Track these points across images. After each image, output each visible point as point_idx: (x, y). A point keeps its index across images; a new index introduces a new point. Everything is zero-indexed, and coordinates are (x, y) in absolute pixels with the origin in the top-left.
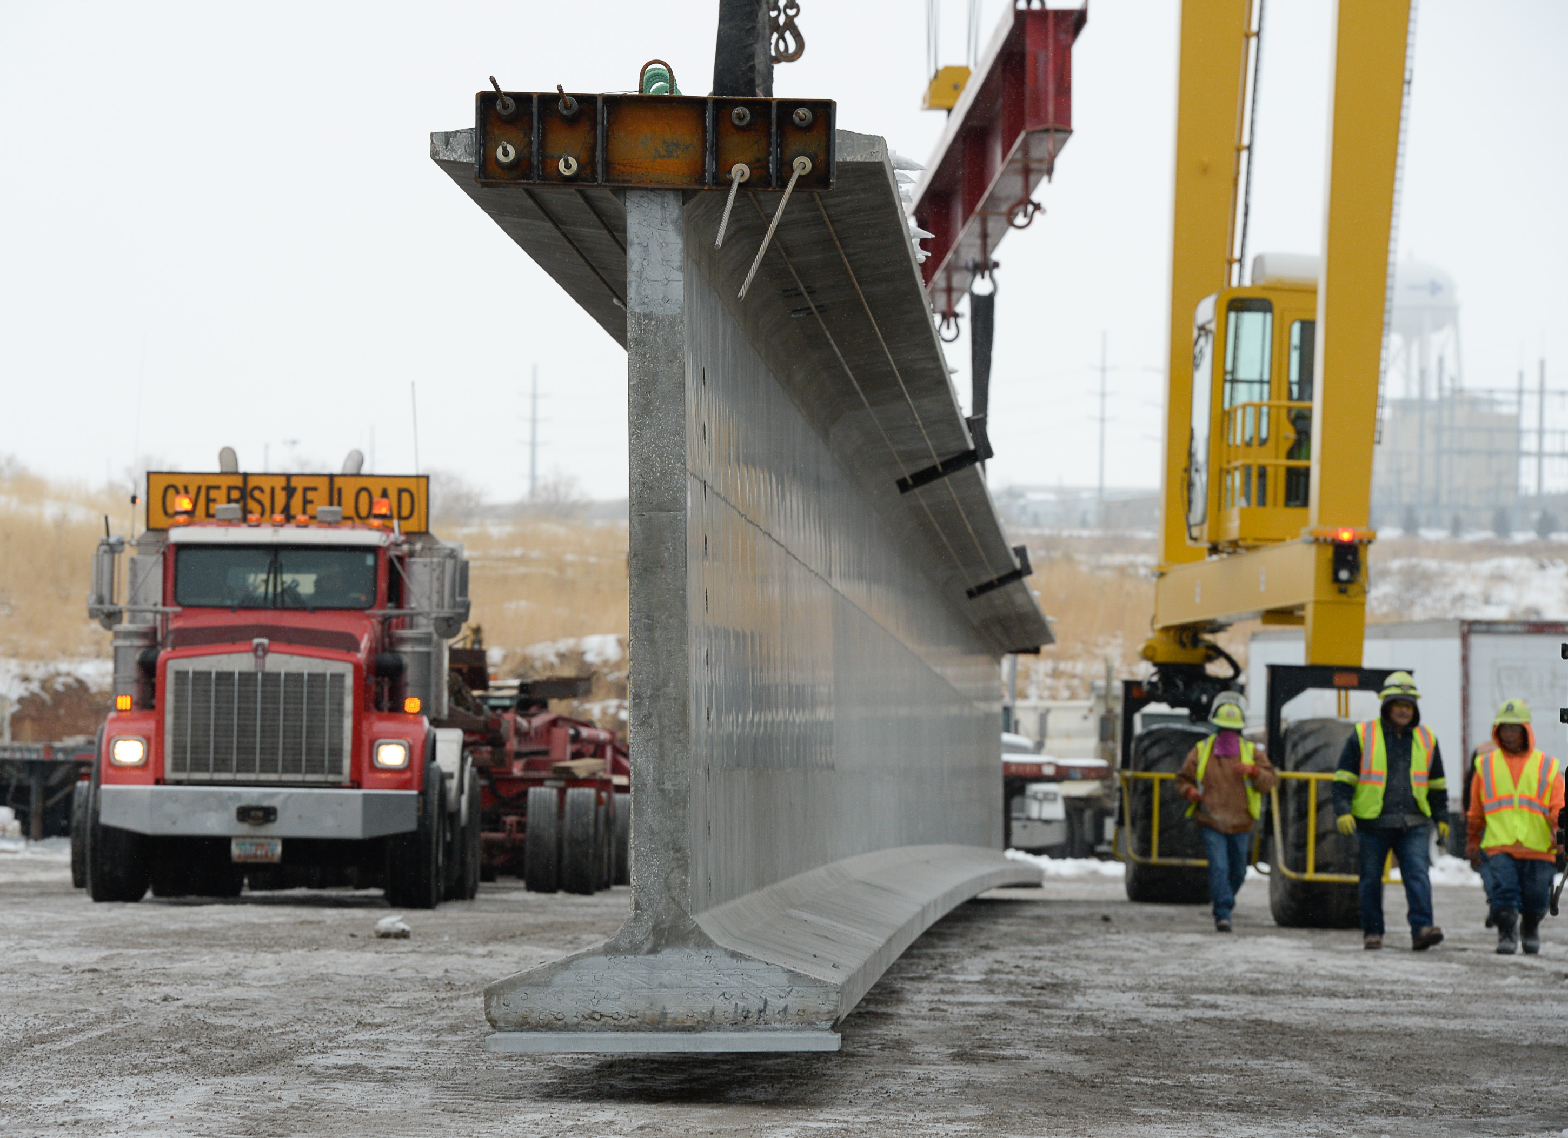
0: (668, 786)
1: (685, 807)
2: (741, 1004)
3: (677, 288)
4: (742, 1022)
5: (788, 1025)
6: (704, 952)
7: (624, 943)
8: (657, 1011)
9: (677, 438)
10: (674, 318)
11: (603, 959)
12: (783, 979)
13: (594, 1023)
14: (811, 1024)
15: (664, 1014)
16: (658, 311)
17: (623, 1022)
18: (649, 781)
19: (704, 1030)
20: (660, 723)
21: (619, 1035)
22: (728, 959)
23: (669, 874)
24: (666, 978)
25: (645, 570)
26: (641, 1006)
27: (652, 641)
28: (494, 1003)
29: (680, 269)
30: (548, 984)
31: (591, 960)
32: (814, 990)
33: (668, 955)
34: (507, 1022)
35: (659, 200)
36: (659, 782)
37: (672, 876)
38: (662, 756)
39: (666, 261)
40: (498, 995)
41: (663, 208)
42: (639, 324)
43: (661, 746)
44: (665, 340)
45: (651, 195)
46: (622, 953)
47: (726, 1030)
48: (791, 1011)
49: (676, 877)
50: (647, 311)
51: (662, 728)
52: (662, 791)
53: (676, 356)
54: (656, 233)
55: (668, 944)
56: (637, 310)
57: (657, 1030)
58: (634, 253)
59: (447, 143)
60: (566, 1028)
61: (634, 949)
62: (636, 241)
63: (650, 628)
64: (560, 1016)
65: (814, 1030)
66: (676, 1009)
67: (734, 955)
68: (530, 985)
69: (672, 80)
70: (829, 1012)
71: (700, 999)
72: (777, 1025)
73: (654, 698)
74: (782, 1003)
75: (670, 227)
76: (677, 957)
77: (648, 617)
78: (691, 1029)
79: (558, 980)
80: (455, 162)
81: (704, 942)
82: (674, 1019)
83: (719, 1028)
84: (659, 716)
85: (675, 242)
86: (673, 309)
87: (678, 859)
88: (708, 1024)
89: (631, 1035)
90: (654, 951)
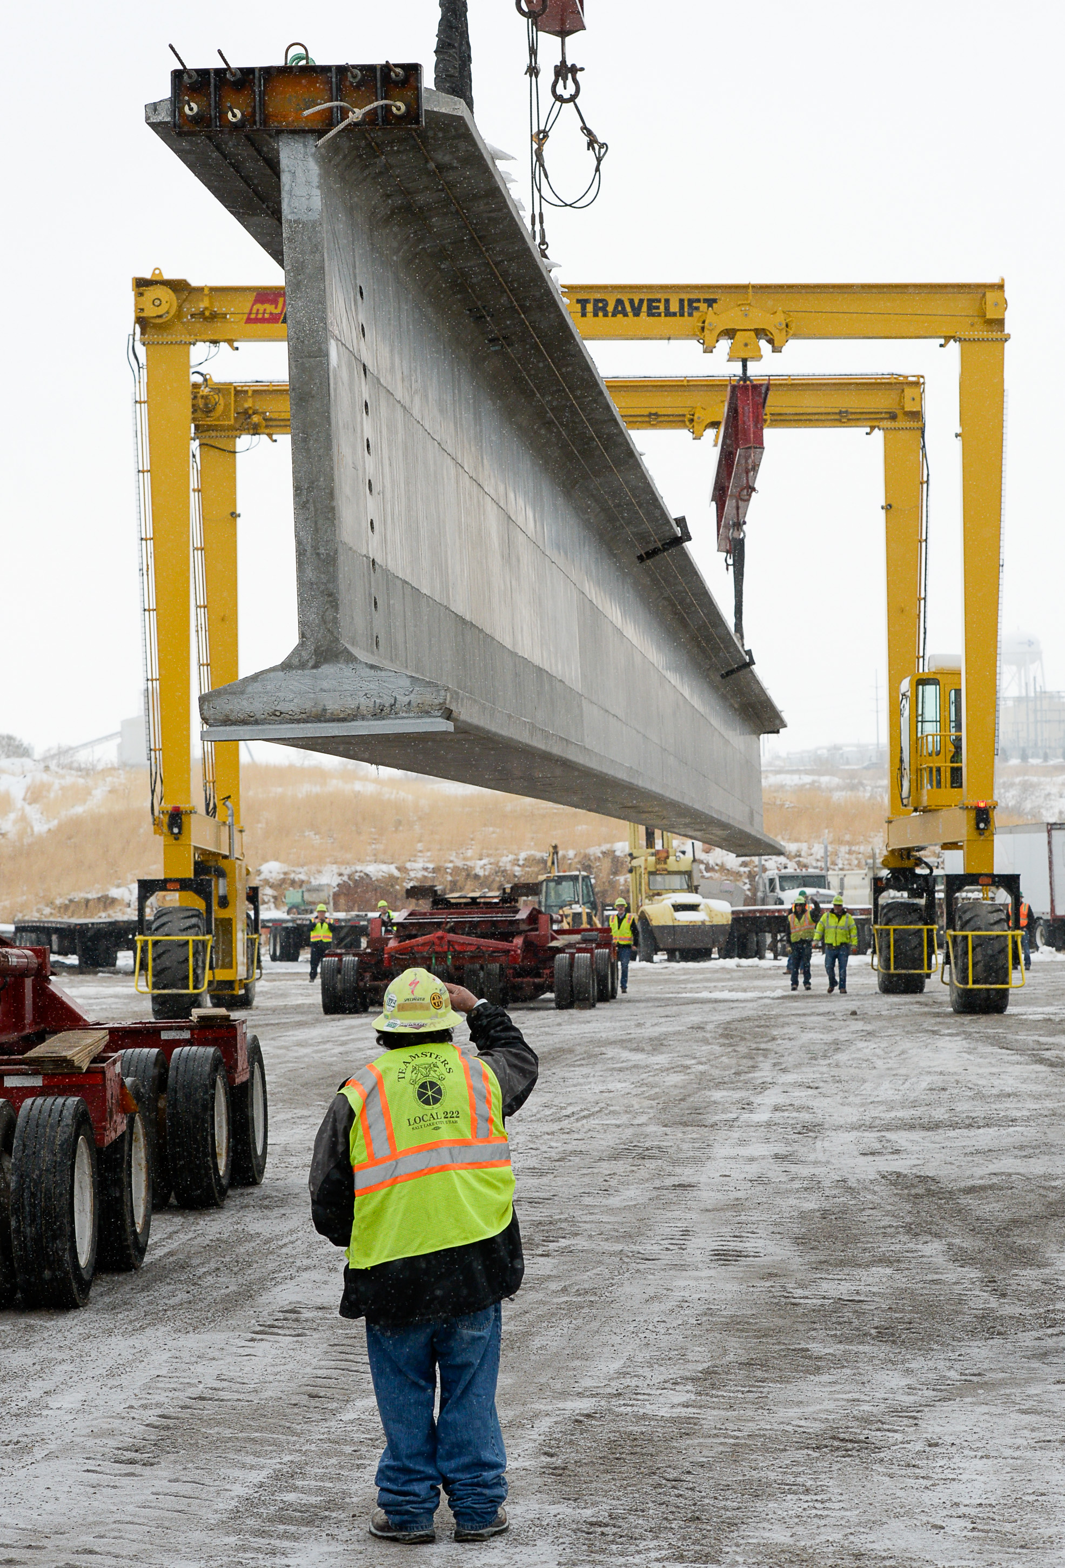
0: (322, 550)
1: (334, 565)
2: (378, 701)
3: (317, 201)
4: (379, 713)
5: (412, 715)
6: (351, 666)
7: (295, 661)
8: (320, 708)
9: (320, 306)
10: (315, 222)
11: (281, 674)
12: (407, 683)
13: (277, 718)
14: (427, 712)
15: (325, 710)
16: (304, 218)
17: (296, 717)
18: (309, 548)
19: (353, 720)
20: (315, 507)
21: (293, 726)
22: (368, 670)
23: (324, 612)
24: (325, 685)
25: (301, 399)
26: (308, 706)
27: (308, 450)
28: (205, 707)
29: (318, 187)
30: (242, 693)
31: (272, 674)
32: (428, 689)
33: (326, 669)
34: (215, 719)
35: (302, 140)
36: (315, 548)
37: (327, 613)
38: (316, 530)
39: (308, 183)
40: (209, 701)
41: (305, 146)
42: (291, 228)
43: (316, 523)
44: (309, 238)
45: (297, 137)
46: (293, 669)
47: (368, 720)
48: (414, 704)
49: (330, 614)
50: (296, 218)
51: (316, 510)
52: (318, 554)
53: (317, 249)
54: (300, 163)
55: (326, 661)
56: (289, 217)
57: (320, 721)
58: (285, 178)
59: (155, 110)
60: (257, 722)
61: (302, 666)
62: (287, 169)
63: (305, 440)
64: (252, 714)
65: (430, 717)
66: (333, 705)
67: (372, 667)
68: (230, 693)
69: (307, 58)
70: (440, 704)
71: (349, 699)
72: (404, 715)
73: (310, 490)
74: (406, 699)
75: (310, 159)
76: (332, 670)
77: (303, 433)
78: (343, 720)
79: (249, 689)
80: (161, 123)
81: (351, 659)
82: (332, 713)
83: (363, 718)
84: (314, 502)
85: (314, 168)
86: (315, 216)
87: (331, 602)
88: (355, 716)
89: (302, 725)
90: (316, 666)
